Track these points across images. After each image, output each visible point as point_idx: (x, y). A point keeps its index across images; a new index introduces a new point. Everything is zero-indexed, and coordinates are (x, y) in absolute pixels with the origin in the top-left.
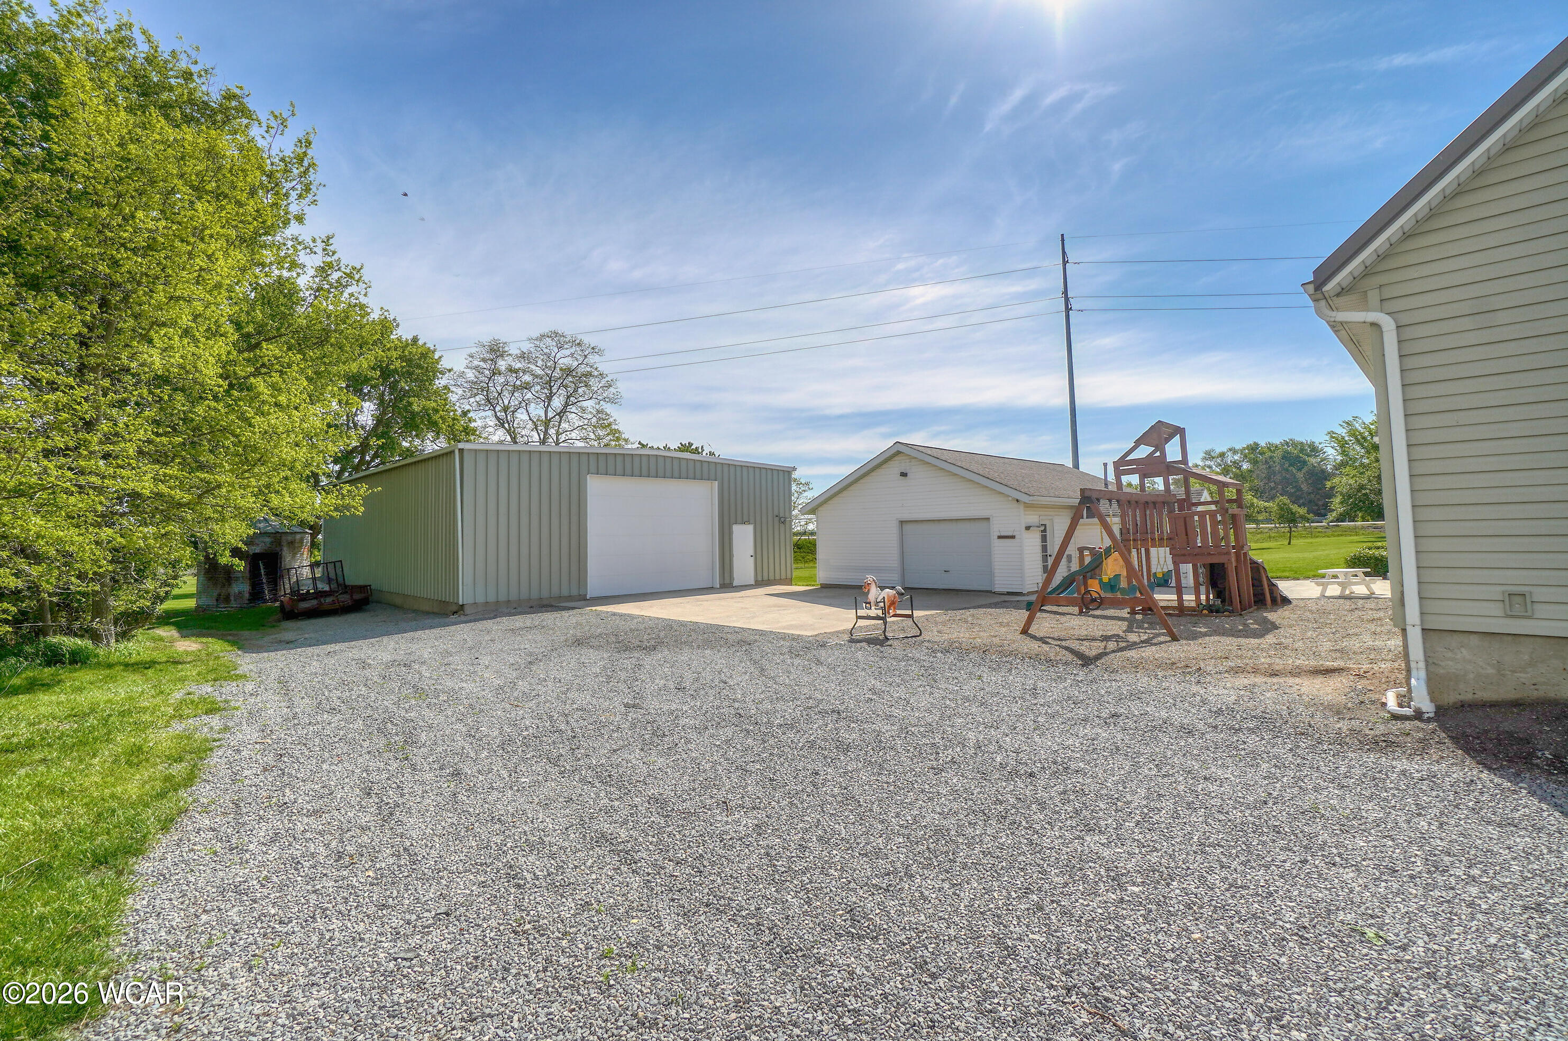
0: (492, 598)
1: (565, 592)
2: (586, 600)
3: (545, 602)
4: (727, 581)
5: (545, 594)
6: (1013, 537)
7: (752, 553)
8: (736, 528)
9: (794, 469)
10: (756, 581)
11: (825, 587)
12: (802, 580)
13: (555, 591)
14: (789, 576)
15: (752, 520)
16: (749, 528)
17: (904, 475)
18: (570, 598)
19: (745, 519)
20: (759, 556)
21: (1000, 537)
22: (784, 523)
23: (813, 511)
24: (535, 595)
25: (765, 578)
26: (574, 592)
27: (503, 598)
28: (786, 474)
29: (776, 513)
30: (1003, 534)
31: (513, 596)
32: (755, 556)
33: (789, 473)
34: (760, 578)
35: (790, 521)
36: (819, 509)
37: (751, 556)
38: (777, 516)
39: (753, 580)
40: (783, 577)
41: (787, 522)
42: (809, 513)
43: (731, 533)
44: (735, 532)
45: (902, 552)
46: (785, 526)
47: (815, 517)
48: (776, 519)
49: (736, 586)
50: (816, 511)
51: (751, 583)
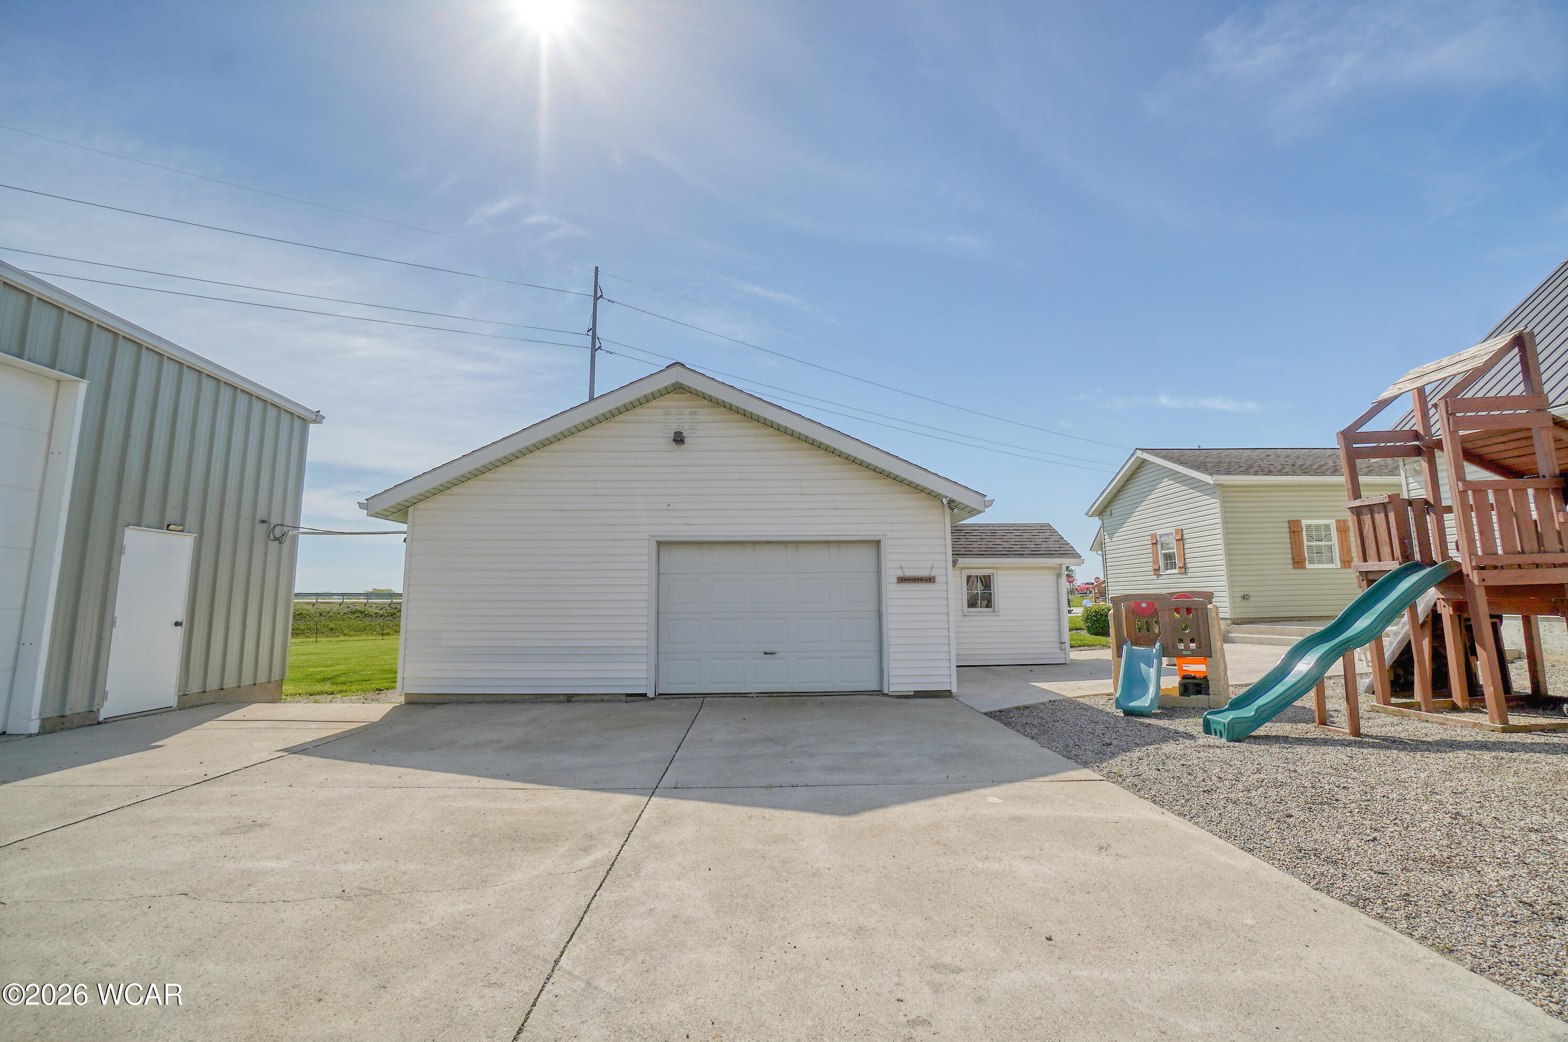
4: (77, 705)
6: (930, 580)
7: (181, 616)
8: (133, 538)
9: (318, 418)
10: (183, 696)
11: (416, 702)
15: (192, 519)
16: (179, 544)
17: (679, 439)
19: (172, 514)
20: (199, 627)
21: (902, 580)
22: (279, 540)
23: (400, 512)
25: (230, 682)
28: (294, 425)
29: (261, 514)
30: (909, 573)
32: (188, 625)
33: (304, 421)
34: (195, 688)
35: (295, 539)
36: (422, 505)
37: (177, 624)
38: (263, 522)
39: (173, 701)
40: (262, 678)
41: (287, 541)
42: (386, 513)
43: (114, 550)
44: (128, 550)
45: (658, 613)
46: (280, 550)
47: (404, 527)
48: (261, 529)
49: (106, 721)
50: (411, 509)
51: (168, 710)
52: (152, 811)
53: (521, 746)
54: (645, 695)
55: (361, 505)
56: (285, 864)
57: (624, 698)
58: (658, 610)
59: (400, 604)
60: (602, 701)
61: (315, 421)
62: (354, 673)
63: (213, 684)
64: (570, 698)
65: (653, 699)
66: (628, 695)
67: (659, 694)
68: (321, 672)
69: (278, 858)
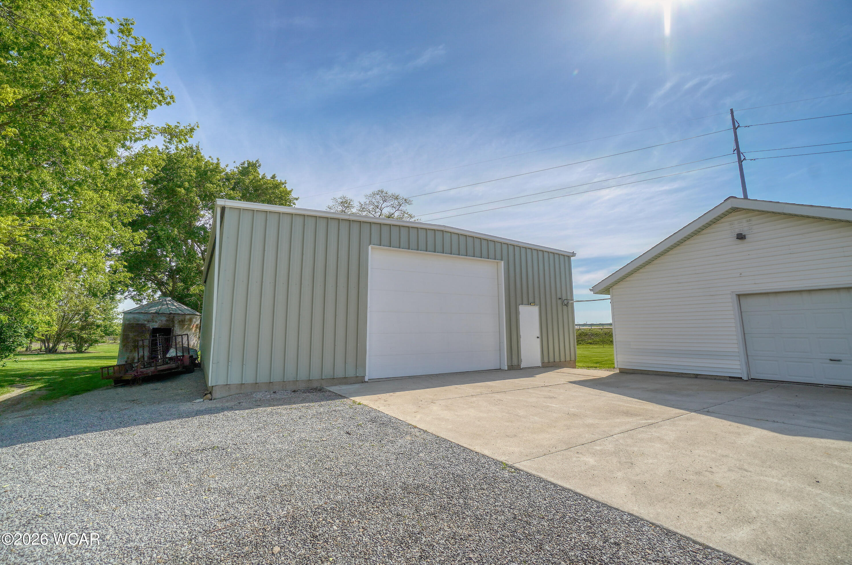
0: (249, 379)
1: (339, 373)
2: (363, 382)
3: (315, 385)
4: (515, 362)
5: (315, 375)
7: (538, 335)
8: (522, 309)
10: (543, 363)
11: (624, 372)
12: (598, 364)
13: (328, 372)
14: (573, 359)
15: (537, 301)
16: (535, 310)
17: (741, 237)
18: (345, 381)
19: (531, 300)
20: (545, 339)
22: (567, 305)
23: (606, 290)
24: (303, 375)
25: (557, 360)
26: (351, 373)
27: (263, 378)
28: (566, 258)
29: (559, 296)
31: (277, 377)
32: (541, 337)
33: (569, 257)
34: (546, 360)
35: (572, 304)
36: (615, 287)
37: (538, 337)
38: (560, 299)
39: (540, 364)
40: (568, 359)
41: (569, 305)
42: (601, 292)
43: (517, 313)
44: (521, 313)
45: (744, 334)
46: (568, 308)
47: (609, 296)
48: (559, 302)
49: (523, 368)
50: (611, 289)
51: (539, 367)
52: (530, 391)
53: (656, 391)
54: (741, 378)
55: (590, 290)
56: (557, 406)
57: (728, 379)
58: (744, 331)
59: (612, 328)
60: (715, 379)
61: (573, 256)
62: (610, 361)
63: (552, 360)
64: (696, 376)
65: (747, 381)
66: (730, 377)
67: (752, 379)
68: (597, 360)
69: (556, 405)
